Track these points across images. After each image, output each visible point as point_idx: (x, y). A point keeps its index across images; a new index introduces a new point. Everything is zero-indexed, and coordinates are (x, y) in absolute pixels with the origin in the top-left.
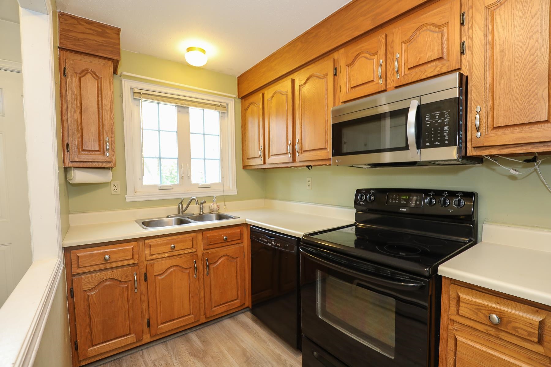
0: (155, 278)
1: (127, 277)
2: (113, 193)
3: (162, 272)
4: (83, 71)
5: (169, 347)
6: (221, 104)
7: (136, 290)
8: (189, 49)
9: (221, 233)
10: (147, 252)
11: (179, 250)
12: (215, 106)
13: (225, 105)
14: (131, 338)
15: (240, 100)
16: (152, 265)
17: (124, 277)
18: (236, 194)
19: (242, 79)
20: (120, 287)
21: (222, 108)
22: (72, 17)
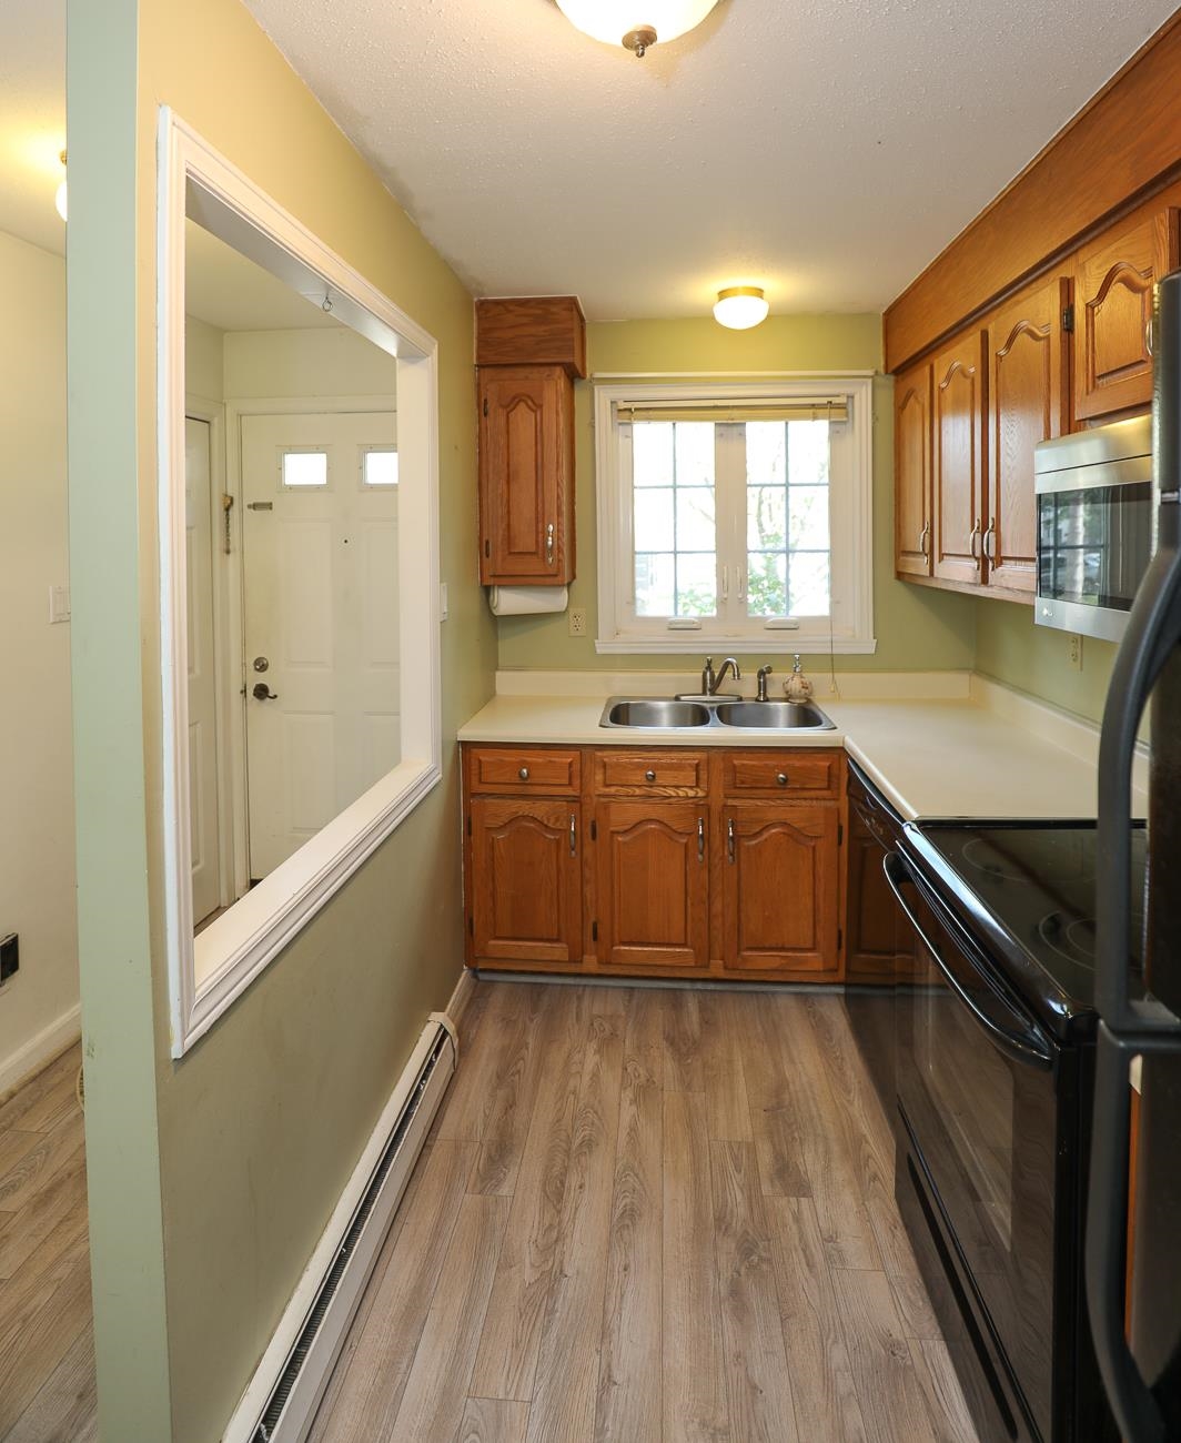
0: (612, 837)
1: (557, 819)
2: (572, 633)
3: (627, 827)
4: (514, 398)
5: (634, 1002)
6: (830, 399)
7: (573, 853)
8: (722, 295)
9: (771, 763)
10: (599, 777)
11: (665, 787)
12: (812, 410)
13: (843, 400)
14: (559, 951)
15: (892, 378)
16: (606, 807)
17: (552, 820)
18: (873, 652)
19: (894, 318)
20: (546, 838)
21: (835, 410)
22: (497, 303)
